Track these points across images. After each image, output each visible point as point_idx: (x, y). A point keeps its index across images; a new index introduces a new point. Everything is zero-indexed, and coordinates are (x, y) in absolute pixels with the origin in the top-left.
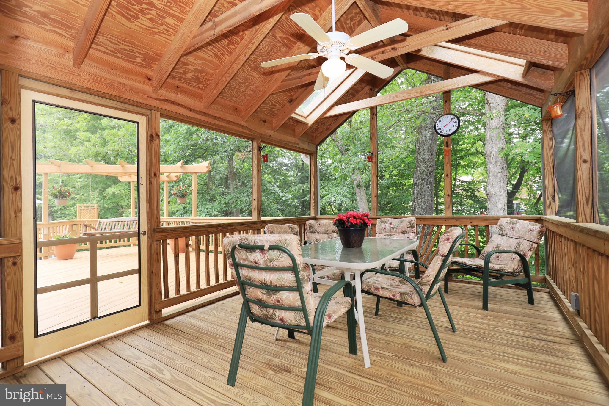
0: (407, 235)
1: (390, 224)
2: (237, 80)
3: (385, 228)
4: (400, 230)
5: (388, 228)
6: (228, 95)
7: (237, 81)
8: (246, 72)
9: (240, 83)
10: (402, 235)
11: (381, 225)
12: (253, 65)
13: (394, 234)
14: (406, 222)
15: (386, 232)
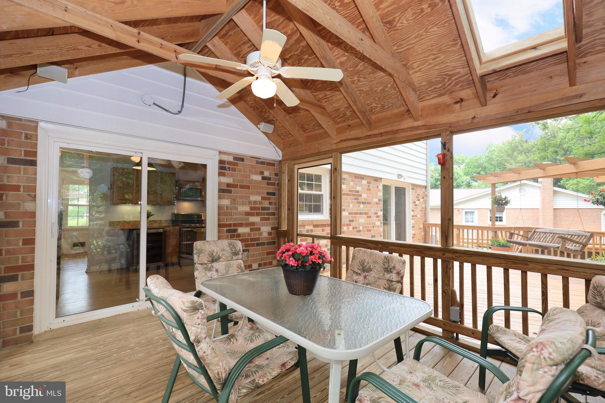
2: (376, 90)
6: (388, 105)
7: (378, 91)
8: (373, 79)
9: (382, 90)
12: (370, 70)
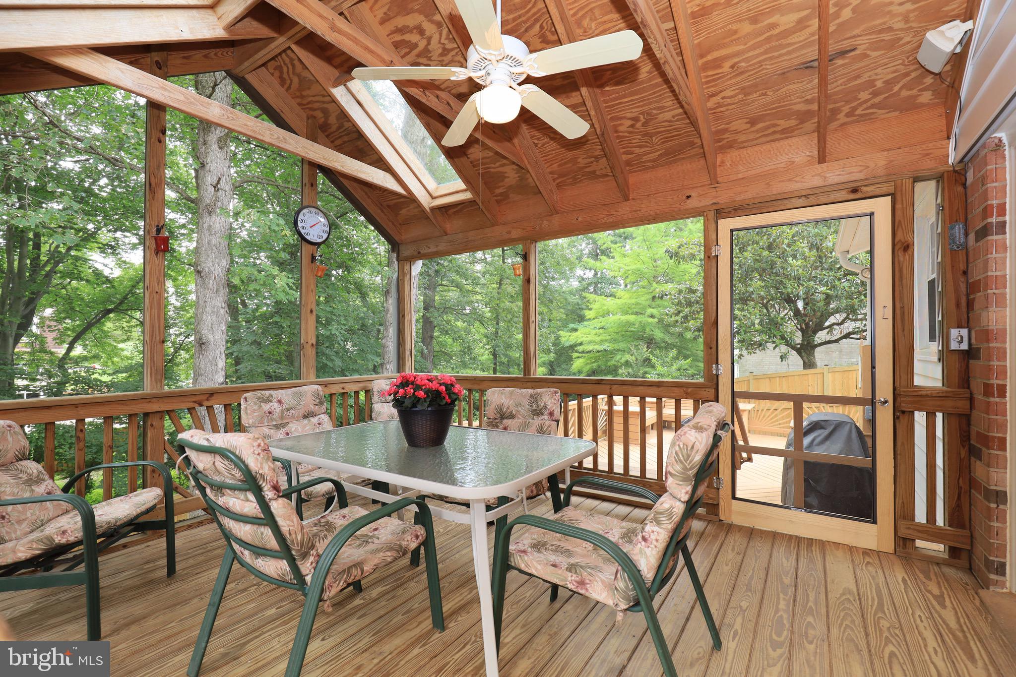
0: (314, 420)
1: (280, 402)
3: (270, 413)
4: (302, 412)
5: (278, 410)
10: (306, 421)
11: (260, 406)
13: (288, 423)
14: (309, 395)
15: (272, 420)
